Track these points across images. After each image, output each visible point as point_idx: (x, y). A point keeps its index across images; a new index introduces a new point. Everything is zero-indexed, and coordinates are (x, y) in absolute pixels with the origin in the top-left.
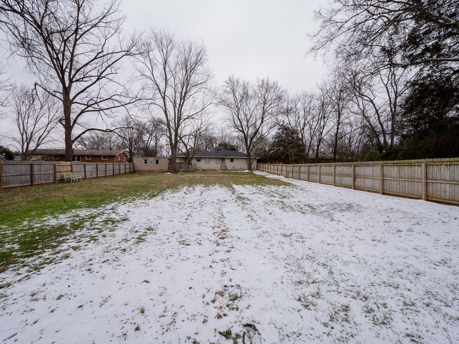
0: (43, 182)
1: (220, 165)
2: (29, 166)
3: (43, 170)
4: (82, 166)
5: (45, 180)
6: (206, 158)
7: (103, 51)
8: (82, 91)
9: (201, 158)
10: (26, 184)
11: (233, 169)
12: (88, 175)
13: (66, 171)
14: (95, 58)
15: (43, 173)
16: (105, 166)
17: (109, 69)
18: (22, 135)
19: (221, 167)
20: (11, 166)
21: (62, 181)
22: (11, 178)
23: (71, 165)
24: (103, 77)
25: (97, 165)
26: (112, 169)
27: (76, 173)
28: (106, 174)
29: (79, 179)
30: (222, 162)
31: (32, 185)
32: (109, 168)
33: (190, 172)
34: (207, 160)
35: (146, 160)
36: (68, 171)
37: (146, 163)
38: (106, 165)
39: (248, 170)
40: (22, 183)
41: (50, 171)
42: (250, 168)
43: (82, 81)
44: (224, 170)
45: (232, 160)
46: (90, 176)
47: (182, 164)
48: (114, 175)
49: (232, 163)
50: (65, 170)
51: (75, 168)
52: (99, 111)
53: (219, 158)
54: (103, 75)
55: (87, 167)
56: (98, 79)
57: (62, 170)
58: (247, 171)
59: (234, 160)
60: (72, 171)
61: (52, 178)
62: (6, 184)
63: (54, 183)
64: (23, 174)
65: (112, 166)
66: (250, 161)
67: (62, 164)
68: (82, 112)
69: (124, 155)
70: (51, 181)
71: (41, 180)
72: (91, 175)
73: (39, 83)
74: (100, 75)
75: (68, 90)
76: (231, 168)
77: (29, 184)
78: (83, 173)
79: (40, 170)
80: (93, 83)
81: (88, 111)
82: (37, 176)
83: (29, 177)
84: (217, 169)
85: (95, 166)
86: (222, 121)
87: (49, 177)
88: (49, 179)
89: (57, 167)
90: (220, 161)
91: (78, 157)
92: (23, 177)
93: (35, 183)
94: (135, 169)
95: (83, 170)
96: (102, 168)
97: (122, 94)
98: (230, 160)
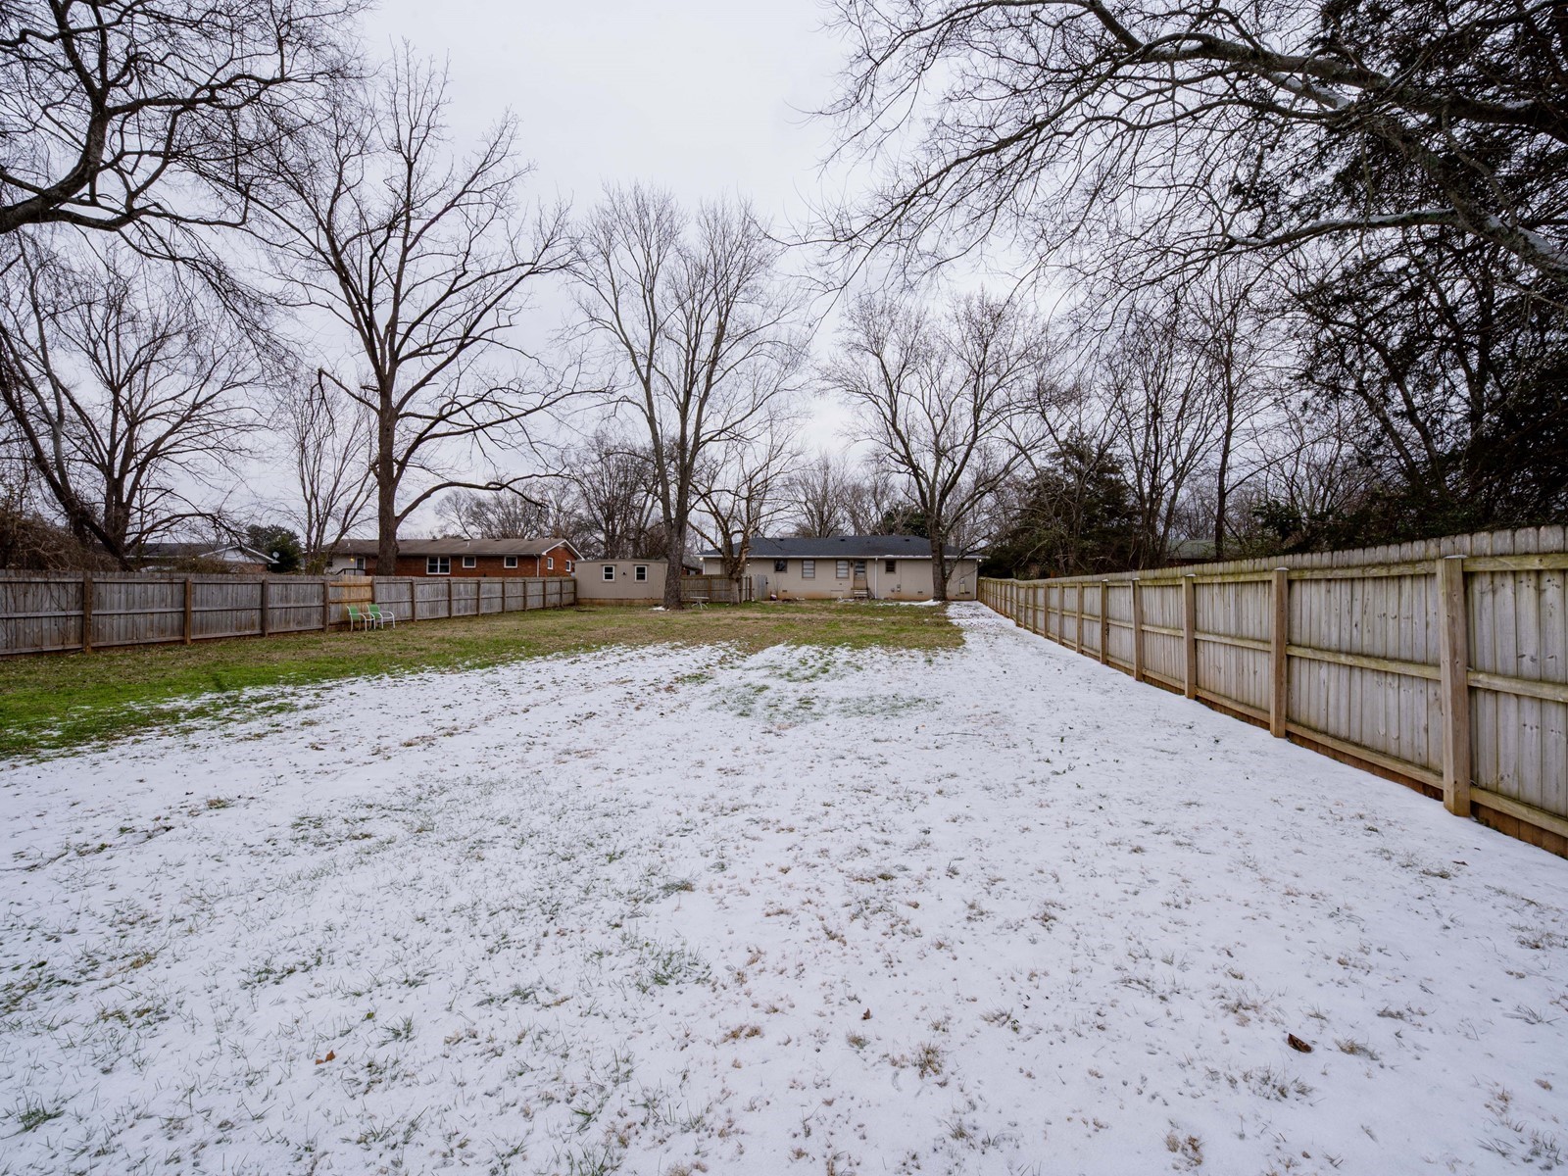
0: (293, 627)
1: (848, 585)
2: (259, 587)
3: (293, 596)
4: (405, 588)
5: (299, 623)
6: (803, 560)
7: (465, 272)
8: (422, 384)
9: (786, 560)
10: (248, 632)
11: (893, 595)
12: (423, 611)
13: (356, 601)
14: (450, 292)
15: (292, 604)
16: (474, 586)
17: (491, 312)
18: (309, 504)
19: (854, 589)
20: (214, 588)
21: (344, 625)
22: (212, 617)
23: (372, 585)
24: (475, 339)
25: (449, 584)
26: (500, 594)
27: (386, 606)
28: (478, 609)
29: (388, 624)
30: (855, 573)
31: (262, 635)
32: (490, 591)
33: (735, 604)
34: (808, 566)
35: (608, 570)
36: (362, 601)
37: (609, 577)
38: (478, 584)
39: (935, 599)
40: (239, 629)
41: (312, 601)
42: (942, 595)
43: (430, 353)
44: (861, 598)
45: (890, 566)
46: (427, 615)
47: (715, 581)
48: (504, 613)
49: (891, 575)
50: (354, 596)
51: (382, 593)
52: (474, 430)
53: (848, 560)
54: (475, 333)
55: (418, 589)
56: (462, 347)
57: (346, 597)
58: (931, 603)
59: (898, 567)
60: (373, 601)
61: (316, 617)
62: (201, 632)
63: (322, 630)
64: (242, 606)
65: (498, 587)
66: (943, 570)
67: (347, 582)
68: (420, 440)
69: (566, 554)
70: (315, 625)
71: (288, 622)
72: (433, 610)
73: (327, 370)
74: (466, 336)
75: (388, 383)
76: (889, 594)
77: (257, 631)
78: (407, 606)
79: (287, 599)
80: (450, 360)
81: (436, 436)
82: (277, 612)
83: (256, 615)
84: (839, 595)
85: (446, 586)
86: (844, 440)
87: (309, 615)
88: (308, 620)
89: (331, 590)
90: (852, 570)
91: (444, 560)
92: (243, 615)
93: (271, 631)
94: (579, 596)
95: (406, 598)
96: (467, 592)
97: (512, 386)
98: (883, 567)
